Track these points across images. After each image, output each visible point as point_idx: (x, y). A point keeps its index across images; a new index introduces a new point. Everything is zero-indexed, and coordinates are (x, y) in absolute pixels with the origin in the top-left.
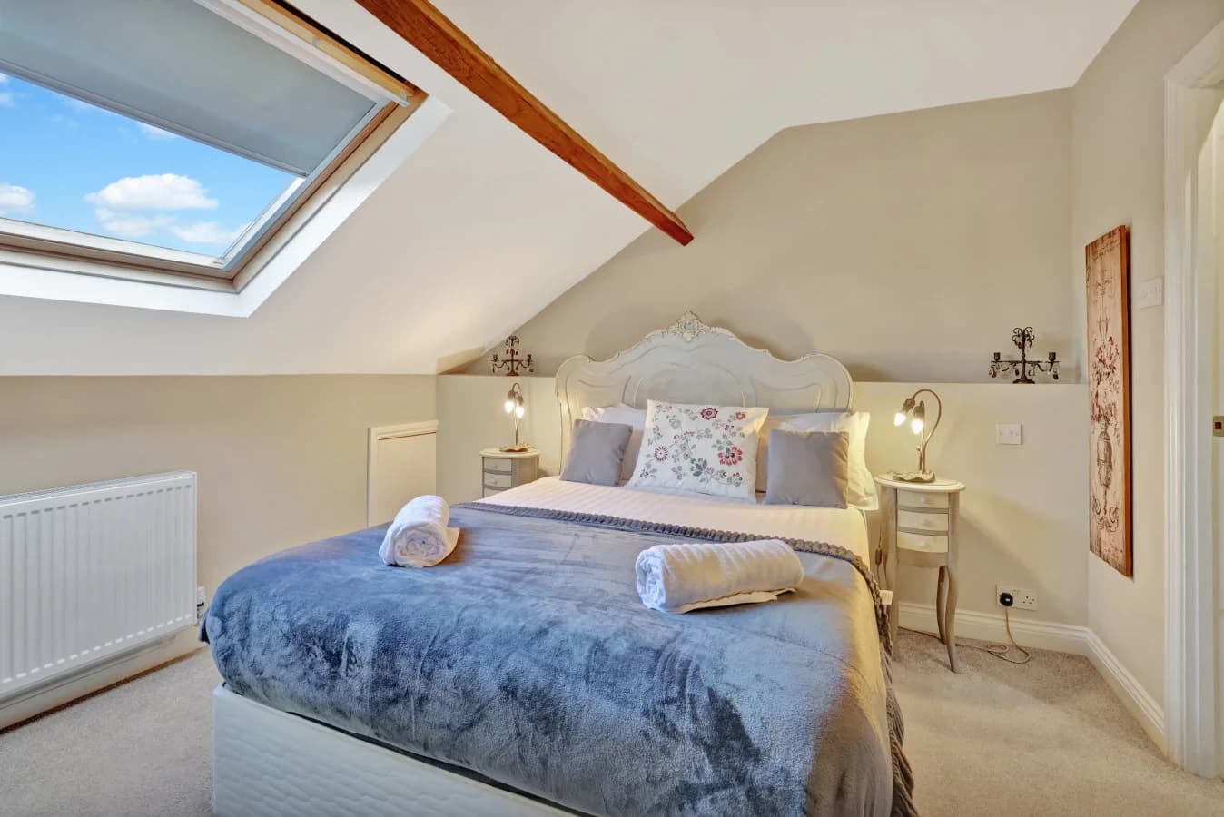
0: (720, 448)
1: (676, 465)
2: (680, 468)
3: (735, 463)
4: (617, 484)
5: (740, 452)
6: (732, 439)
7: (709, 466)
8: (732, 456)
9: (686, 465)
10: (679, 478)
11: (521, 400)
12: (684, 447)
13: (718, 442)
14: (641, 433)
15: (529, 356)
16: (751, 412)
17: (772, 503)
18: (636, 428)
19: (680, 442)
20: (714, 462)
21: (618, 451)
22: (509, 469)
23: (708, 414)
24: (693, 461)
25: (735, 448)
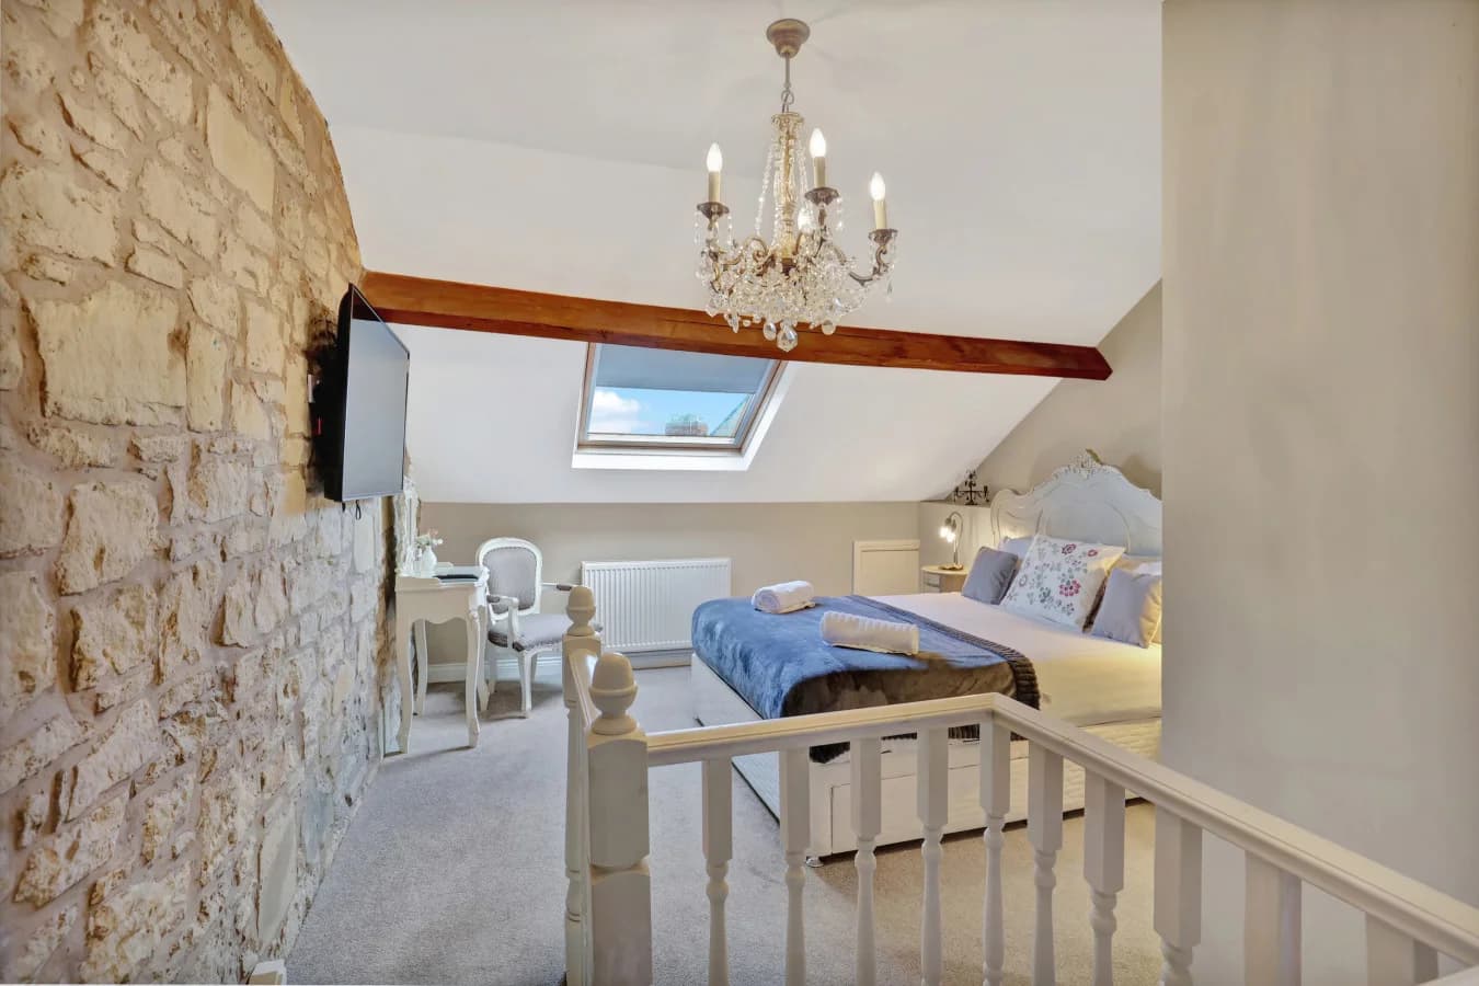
0: (1063, 581)
1: (1030, 591)
2: (1032, 594)
3: (1072, 595)
4: (993, 603)
5: (1079, 586)
6: (1075, 574)
7: (1051, 594)
8: (1071, 588)
9: (1037, 592)
10: (1031, 602)
11: (954, 526)
12: (1039, 577)
13: (1063, 575)
14: (1021, 561)
15: (986, 488)
16: (1103, 550)
17: (1094, 635)
18: (1020, 557)
19: (1038, 572)
20: (1055, 593)
21: (1000, 577)
22: (937, 582)
23: (1068, 550)
24: (1042, 589)
25: (1074, 582)
